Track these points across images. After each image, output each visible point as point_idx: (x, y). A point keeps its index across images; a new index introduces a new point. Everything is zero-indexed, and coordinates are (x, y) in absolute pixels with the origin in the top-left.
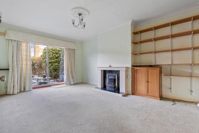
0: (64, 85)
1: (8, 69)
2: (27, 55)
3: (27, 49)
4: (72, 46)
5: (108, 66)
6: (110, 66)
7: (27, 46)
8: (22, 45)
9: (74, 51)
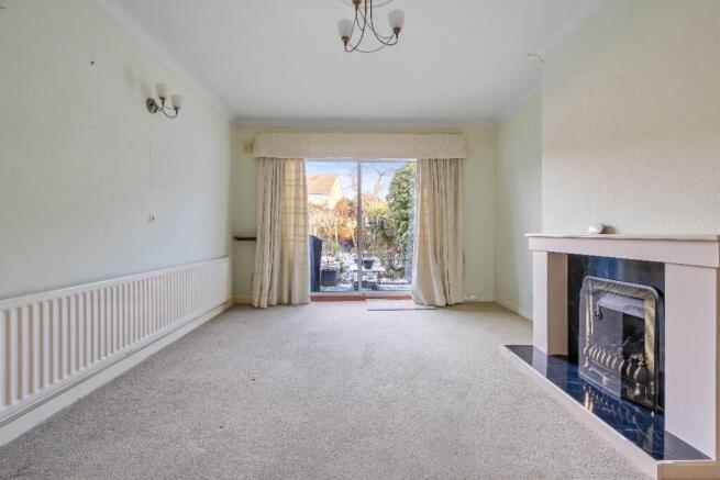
0: (411, 304)
1: (254, 239)
2: (297, 198)
3: (297, 179)
4: (444, 149)
5: (593, 230)
6: (605, 230)
7: (298, 170)
8: (286, 168)
9: (457, 168)
